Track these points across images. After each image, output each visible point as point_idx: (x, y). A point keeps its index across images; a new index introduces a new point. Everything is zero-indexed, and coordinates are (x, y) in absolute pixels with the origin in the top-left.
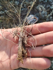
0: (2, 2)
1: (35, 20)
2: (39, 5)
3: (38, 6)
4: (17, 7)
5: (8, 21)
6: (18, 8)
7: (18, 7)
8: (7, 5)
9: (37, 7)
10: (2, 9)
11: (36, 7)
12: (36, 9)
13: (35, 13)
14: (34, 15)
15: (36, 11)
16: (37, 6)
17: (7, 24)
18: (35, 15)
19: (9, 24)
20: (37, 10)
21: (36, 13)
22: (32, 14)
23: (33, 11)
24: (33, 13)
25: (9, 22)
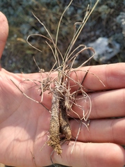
0: (36, 9)
1: (110, 50)
2: (121, 13)
3: (120, 16)
4: (68, 18)
5: (46, 53)
6: (70, 22)
7: (71, 19)
8: (47, 16)
9: (118, 18)
10: (34, 25)
11: (115, 19)
12: (114, 24)
13: (112, 33)
14: (108, 37)
15: (114, 27)
16: (118, 15)
17: (44, 58)
18: (112, 38)
19: (48, 60)
20: (116, 25)
21: (114, 34)
22: (104, 36)
23: (106, 28)
24: (106, 32)
25: (47, 55)
